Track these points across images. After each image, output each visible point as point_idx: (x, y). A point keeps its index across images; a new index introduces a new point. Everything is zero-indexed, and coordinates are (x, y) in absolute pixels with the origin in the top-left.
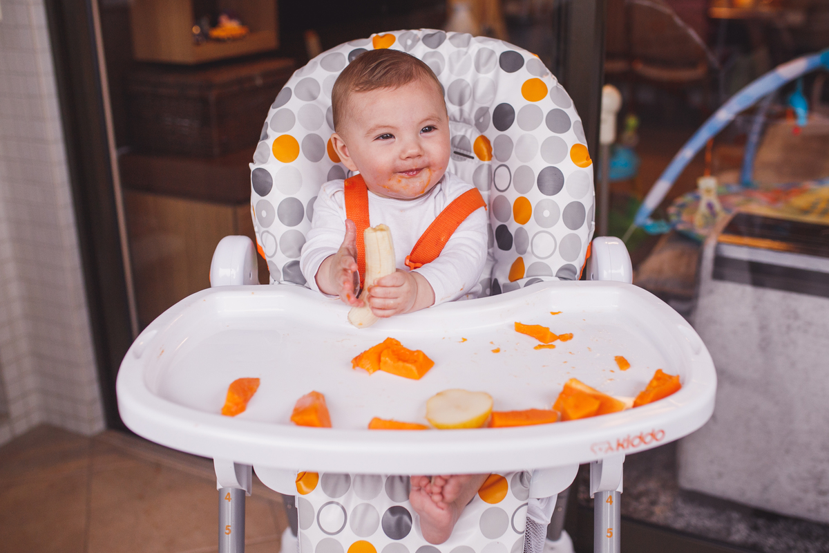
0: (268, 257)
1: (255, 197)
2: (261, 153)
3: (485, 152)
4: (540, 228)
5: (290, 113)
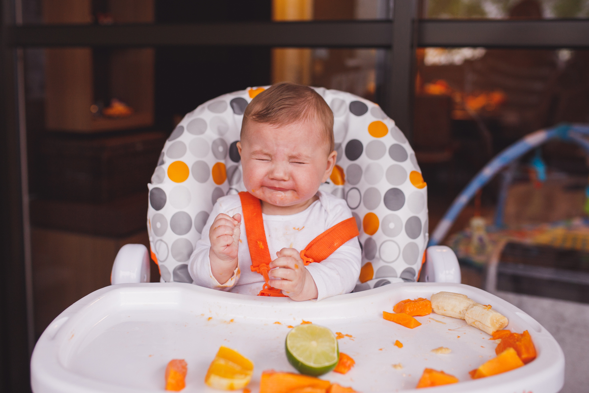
0: (160, 262)
1: (151, 212)
2: (158, 176)
3: (339, 179)
4: (386, 238)
5: (183, 144)
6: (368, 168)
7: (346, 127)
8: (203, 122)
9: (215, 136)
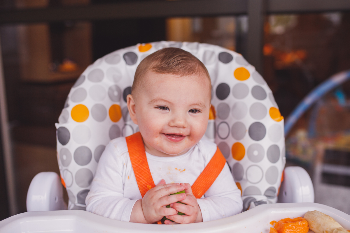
0: (68, 187)
1: (59, 145)
2: (64, 117)
4: (251, 163)
5: (84, 90)
6: (235, 106)
7: (216, 73)
8: (101, 72)
9: (112, 84)
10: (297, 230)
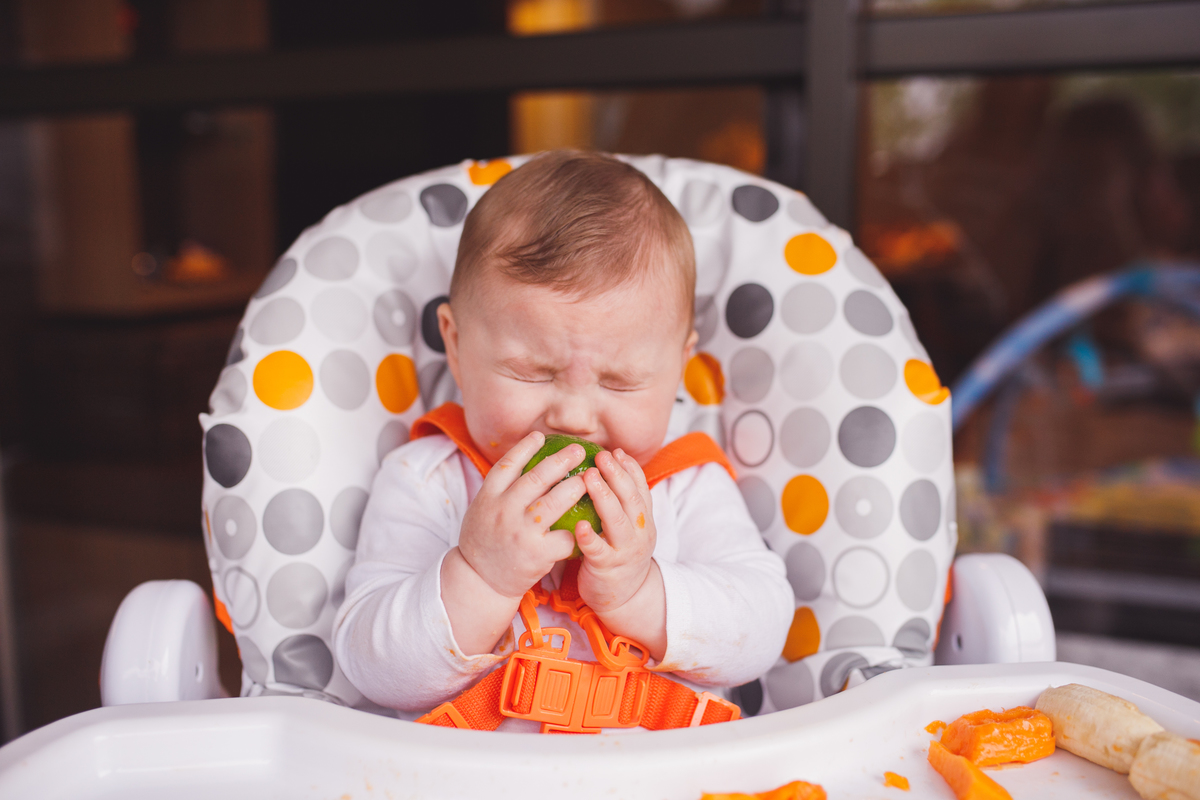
0: (242, 628)
1: (211, 488)
2: (228, 394)
3: (709, 387)
4: (850, 541)
5: (293, 305)
6: (791, 357)
7: (725, 253)
8: (350, 247)
9: (384, 285)
10: (1019, 745)
